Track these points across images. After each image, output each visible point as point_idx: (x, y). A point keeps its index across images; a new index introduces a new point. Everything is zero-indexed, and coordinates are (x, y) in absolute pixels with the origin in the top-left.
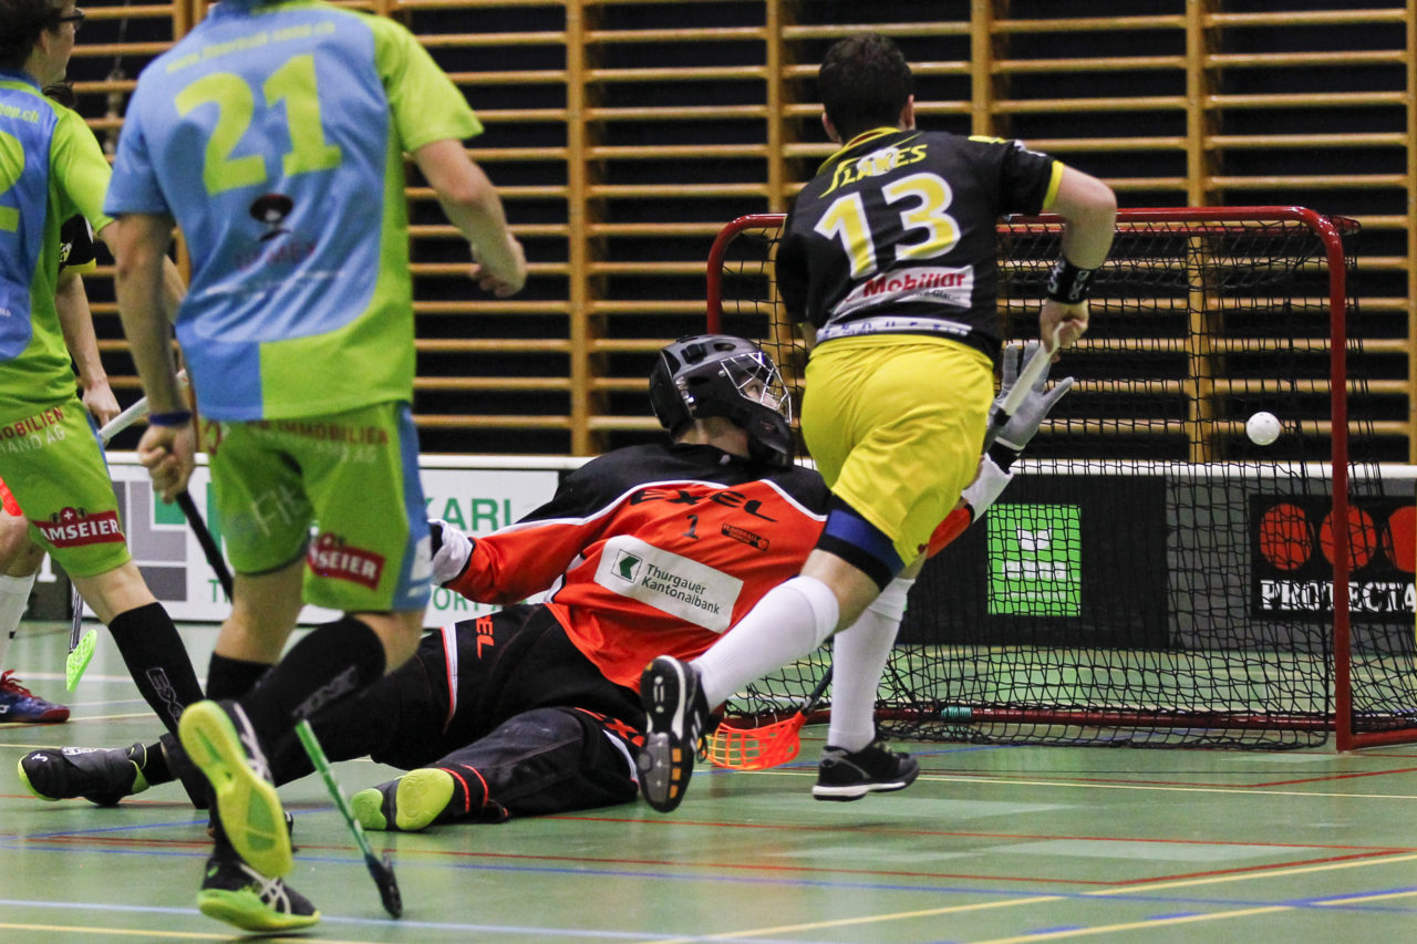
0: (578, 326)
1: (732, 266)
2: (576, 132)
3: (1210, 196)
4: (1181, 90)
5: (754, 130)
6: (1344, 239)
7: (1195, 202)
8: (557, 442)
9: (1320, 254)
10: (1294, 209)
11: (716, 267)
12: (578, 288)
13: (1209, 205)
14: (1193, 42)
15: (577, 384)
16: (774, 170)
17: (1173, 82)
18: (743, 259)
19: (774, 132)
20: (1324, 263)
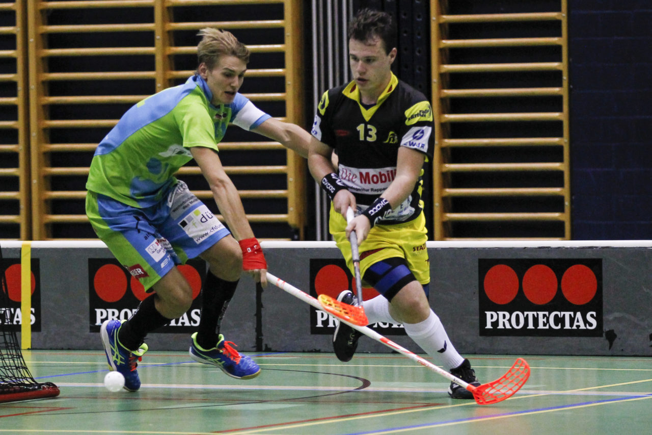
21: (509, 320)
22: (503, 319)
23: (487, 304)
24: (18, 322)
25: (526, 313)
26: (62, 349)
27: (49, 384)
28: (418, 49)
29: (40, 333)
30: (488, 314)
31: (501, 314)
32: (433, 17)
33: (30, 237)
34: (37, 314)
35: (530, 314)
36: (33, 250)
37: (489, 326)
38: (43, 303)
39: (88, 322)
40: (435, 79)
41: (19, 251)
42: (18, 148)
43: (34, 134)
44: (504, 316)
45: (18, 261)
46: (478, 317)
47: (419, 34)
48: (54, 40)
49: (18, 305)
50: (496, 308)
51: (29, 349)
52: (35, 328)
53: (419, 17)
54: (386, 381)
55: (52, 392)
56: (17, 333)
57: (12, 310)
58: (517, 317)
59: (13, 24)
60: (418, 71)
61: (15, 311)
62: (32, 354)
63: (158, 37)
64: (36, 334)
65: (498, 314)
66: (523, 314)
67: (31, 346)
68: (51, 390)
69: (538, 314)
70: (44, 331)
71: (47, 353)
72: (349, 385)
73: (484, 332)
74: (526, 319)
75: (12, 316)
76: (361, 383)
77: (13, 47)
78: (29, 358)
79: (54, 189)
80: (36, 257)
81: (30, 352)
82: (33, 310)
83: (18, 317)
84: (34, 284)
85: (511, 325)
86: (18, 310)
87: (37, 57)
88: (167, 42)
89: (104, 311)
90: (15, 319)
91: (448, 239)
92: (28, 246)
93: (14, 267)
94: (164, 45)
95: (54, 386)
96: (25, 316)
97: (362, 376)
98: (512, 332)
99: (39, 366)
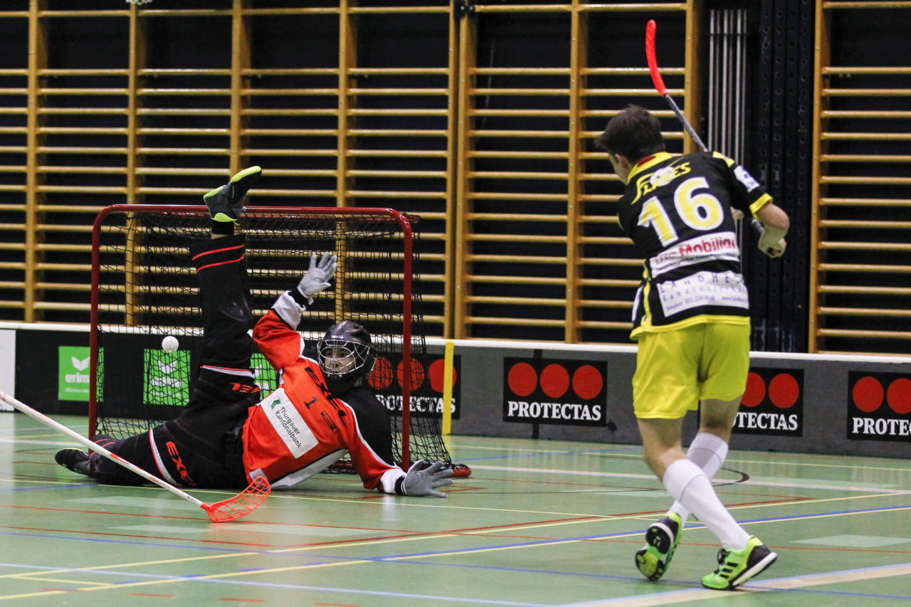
0: (30, 256)
1: (104, 228)
2: (31, 159)
3: (348, 201)
4: (335, 147)
5: (121, 160)
6: (412, 225)
7: (340, 204)
8: (18, 315)
9: (400, 231)
10: (387, 210)
11: (97, 228)
12: (30, 237)
13: (348, 207)
14: (342, 123)
15: (28, 285)
16: (130, 180)
17: (331, 142)
18: (111, 224)
19: (131, 161)
20: (402, 235)
21: (874, 427)
22: (868, 425)
23: (854, 411)
24: (440, 410)
25: (889, 421)
26: (478, 435)
27: (461, 465)
28: (800, 183)
29: (459, 421)
30: (855, 420)
31: (867, 420)
32: (815, 157)
33: (452, 336)
34: (457, 404)
35: (893, 422)
36: (456, 348)
37: (855, 431)
38: (464, 395)
39: (502, 413)
40: (814, 211)
41: (443, 348)
42: (445, 257)
43: (459, 245)
44: (869, 423)
45: (442, 357)
46: (846, 423)
47: (802, 170)
48: (479, 164)
49: (440, 395)
50: (862, 415)
51: (448, 434)
52: (455, 416)
53: (802, 155)
54: (763, 476)
55: (464, 473)
56: (439, 420)
57: (435, 399)
58: (881, 424)
59: (445, 148)
60: (799, 203)
61: (438, 400)
62: (452, 439)
63: (572, 164)
64: (455, 421)
65: (864, 421)
66: (887, 422)
67: (451, 431)
68: (464, 470)
69: (899, 423)
70: (462, 420)
71: (465, 439)
72: (729, 478)
73: (851, 436)
74: (889, 426)
75: (435, 405)
76: (741, 477)
77: (444, 169)
78: (449, 443)
79: (475, 294)
80: (459, 353)
81: (449, 437)
82: (454, 400)
83: (440, 406)
84: (456, 376)
85: (875, 430)
86: (440, 400)
87: (464, 178)
88: (579, 170)
89: (516, 403)
90: (438, 408)
91: (821, 352)
92: (451, 344)
93: (438, 362)
94: (577, 172)
95: (466, 467)
96: (446, 405)
97: (741, 470)
98: (875, 437)
99: (457, 450)
